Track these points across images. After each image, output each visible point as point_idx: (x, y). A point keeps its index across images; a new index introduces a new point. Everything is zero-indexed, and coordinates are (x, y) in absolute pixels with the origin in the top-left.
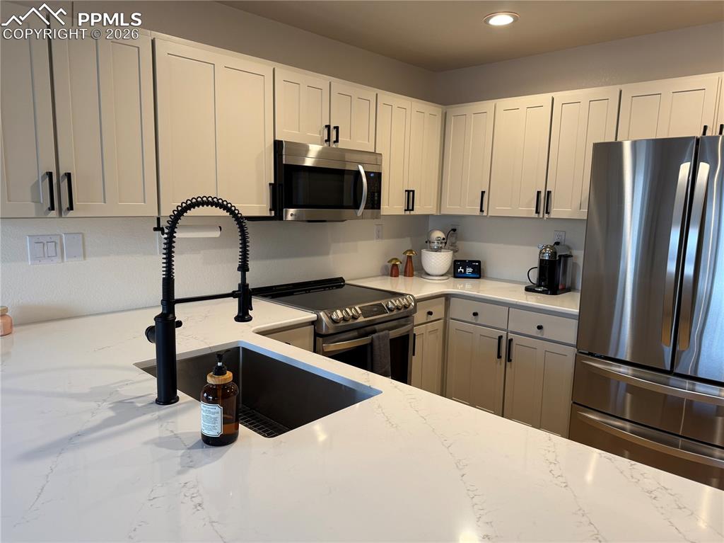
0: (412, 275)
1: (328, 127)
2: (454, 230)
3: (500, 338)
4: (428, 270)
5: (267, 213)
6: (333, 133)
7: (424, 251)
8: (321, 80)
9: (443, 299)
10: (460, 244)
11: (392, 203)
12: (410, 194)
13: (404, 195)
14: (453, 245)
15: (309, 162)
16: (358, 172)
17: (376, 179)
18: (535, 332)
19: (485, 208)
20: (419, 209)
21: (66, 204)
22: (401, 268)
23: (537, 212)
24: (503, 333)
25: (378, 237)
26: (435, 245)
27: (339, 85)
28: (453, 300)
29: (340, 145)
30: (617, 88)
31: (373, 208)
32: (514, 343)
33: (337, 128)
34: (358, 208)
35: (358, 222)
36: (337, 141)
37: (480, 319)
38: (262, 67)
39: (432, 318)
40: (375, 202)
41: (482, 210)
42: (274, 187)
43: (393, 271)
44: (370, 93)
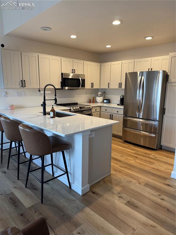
0: (94, 103)
1: (73, 70)
2: (104, 92)
3: (110, 115)
4: (97, 101)
5: (60, 88)
6: (74, 71)
7: (97, 97)
8: (71, 60)
9: (99, 107)
10: (106, 96)
11: (88, 85)
12: (92, 84)
13: (91, 84)
14: (104, 96)
15: (70, 77)
16: (80, 79)
17: (84, 81)
18: (117, 113)
19: (109, 87)
20: (94, 87)
21: (24, 86)
22: (92, 101)
23: (119, 87)
24: (111, 114)
25: (86, 94)
26: (99, 96)
27: (75, 60)
28: (102, 107)
29: (75, 73)
30: (133, 60)
31: (83, 87)
32: (113, 116)
33: (75, 70)
34: (80, 87)
35: (80, 90)
36: (75, 72)
37: (107, 111)
38: (58, 58)
39: (97, 111)
40: (83, 86)
41: (108, 87)
42: (61, 82)
43: (90, 102)
44: (82, 62)
